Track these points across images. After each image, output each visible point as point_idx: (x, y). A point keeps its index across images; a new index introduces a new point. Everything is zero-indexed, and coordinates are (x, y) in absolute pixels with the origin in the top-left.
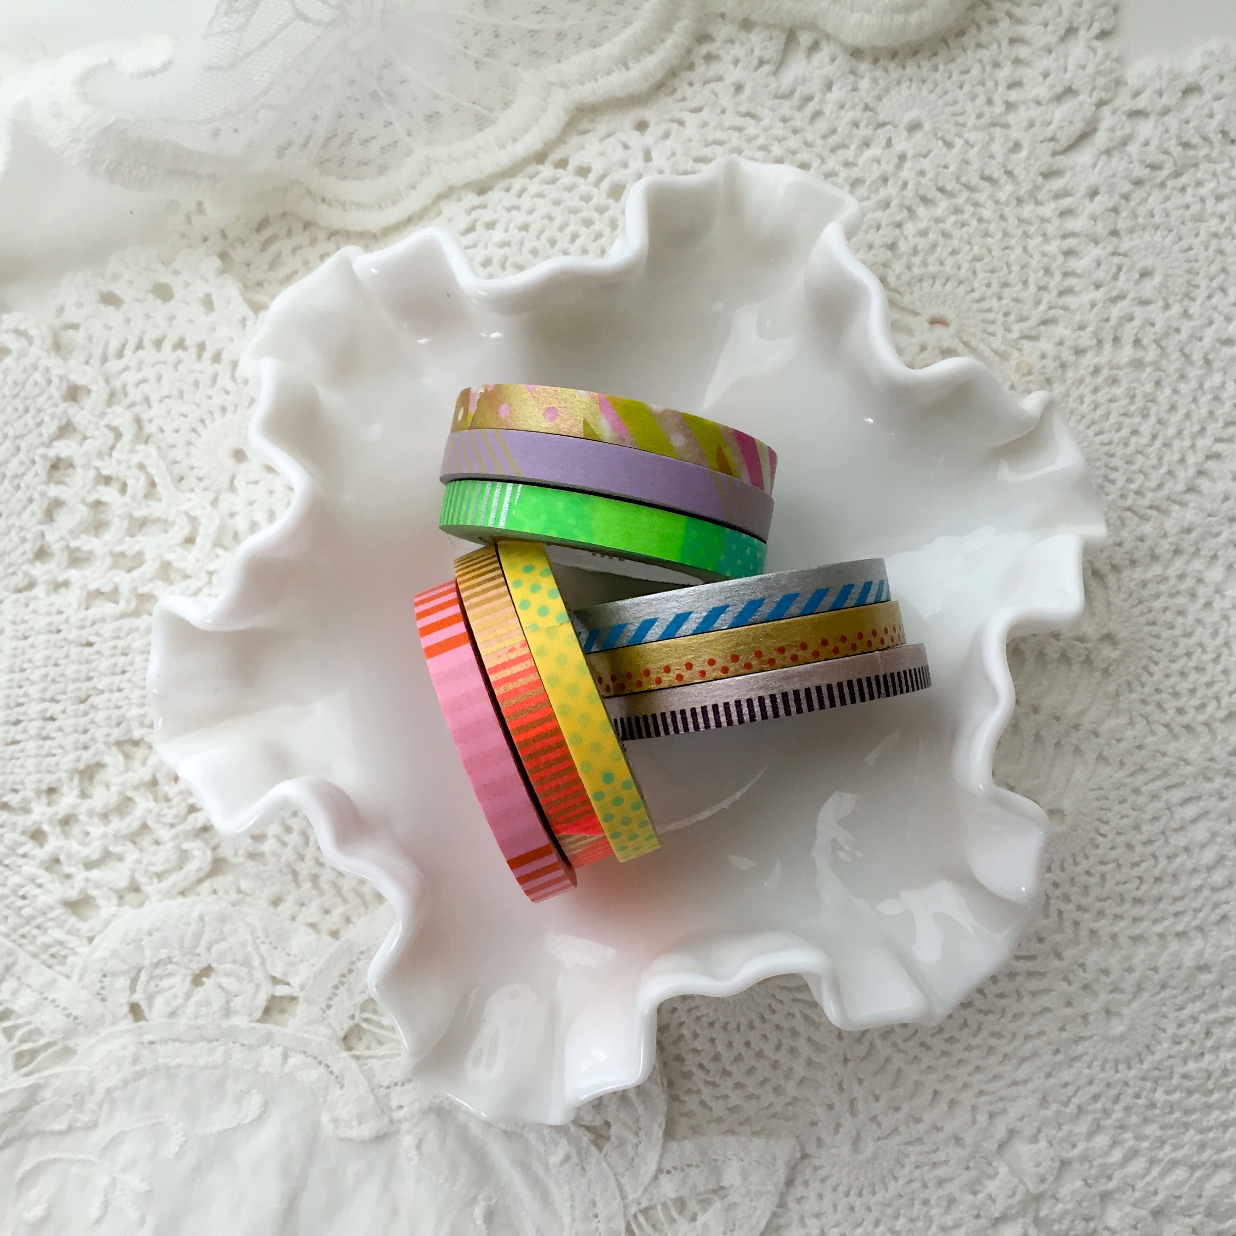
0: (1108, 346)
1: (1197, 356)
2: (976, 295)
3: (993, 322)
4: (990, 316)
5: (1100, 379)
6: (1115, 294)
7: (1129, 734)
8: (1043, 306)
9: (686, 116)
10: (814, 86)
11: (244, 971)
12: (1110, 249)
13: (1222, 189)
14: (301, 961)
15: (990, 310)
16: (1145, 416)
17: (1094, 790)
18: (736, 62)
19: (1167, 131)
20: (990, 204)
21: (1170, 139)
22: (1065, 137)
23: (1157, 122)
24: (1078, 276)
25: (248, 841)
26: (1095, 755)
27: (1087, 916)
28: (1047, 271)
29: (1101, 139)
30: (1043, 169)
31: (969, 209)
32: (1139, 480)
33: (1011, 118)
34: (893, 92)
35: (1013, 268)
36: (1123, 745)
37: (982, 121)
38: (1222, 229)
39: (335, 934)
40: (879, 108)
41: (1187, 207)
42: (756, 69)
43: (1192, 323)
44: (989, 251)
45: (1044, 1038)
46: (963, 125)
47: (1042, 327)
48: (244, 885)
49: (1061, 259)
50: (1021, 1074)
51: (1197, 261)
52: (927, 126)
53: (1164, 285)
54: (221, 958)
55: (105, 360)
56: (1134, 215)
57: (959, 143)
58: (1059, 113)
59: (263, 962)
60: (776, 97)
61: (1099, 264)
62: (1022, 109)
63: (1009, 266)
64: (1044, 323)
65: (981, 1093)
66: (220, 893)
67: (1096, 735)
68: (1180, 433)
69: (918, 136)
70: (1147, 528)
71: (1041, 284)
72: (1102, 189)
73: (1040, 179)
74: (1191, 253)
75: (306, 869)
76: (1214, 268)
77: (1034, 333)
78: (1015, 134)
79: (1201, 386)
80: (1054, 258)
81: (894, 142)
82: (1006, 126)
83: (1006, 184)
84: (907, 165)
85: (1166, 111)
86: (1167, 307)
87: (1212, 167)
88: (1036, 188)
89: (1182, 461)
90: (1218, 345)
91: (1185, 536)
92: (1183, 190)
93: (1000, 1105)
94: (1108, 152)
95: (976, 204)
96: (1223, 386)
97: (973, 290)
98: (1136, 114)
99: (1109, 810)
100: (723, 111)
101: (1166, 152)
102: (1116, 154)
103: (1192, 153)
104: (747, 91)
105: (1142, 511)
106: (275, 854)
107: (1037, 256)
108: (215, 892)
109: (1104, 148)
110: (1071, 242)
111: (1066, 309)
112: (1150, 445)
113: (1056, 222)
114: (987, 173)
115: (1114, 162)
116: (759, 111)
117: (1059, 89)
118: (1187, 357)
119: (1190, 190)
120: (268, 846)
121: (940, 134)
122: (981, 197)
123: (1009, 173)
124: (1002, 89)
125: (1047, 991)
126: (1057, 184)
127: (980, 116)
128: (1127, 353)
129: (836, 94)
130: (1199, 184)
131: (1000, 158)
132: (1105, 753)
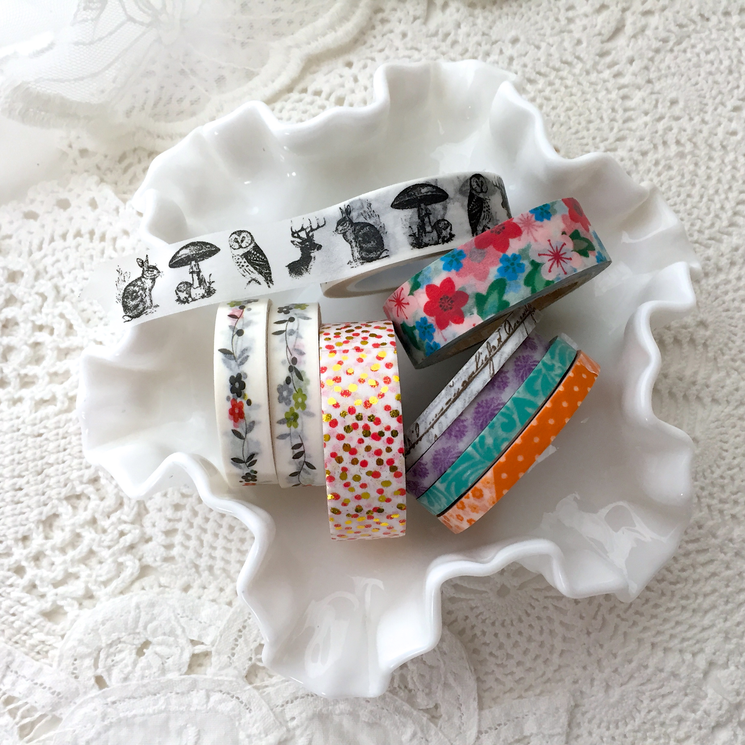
0: (661, 148)
1: (716, 145)
2: (573, 130)
3: (587, 144)
4: (584, 141)
5: (660, 167)
6: (657, 116)
7: (728, 382)
8: (615, 130)
9: (376, 55)
10: (450, 27)
11: (172, 639)
12: (649, 91)
13: (708, 47)
14: (210, 626)
15: (583, 138)
16: (694, 185)
17: (714, 422)
18: (400, 21)
19: (667, 20)
20: (570, 76)
21: (670, 23)
22: (607, 31)
23: (660, 15)
24: (633, 109)
25: (162, 549)
26: (710, 399)
27: (727, 506)
28: (613, 110)
29: (629, 30)
30: (598, 51)
31: (558, 82)
32: (698, 223)
33: (572, 27)
34: (498, 23)
35: (592, 111)
36: (725, 391)
37: (555, 31)
38: (713, 69)
39: (230, 604)
40: (492, 33)
41: (690, 60)
42: (413, 22)
43: (708, 126)
44: (576, 103)
45: (717, 594)
46: (544, 35)
47: (618, 143)
48: (163, 580)
49: (620, 101)
50: (706, 621)
51: (703, 90)
52: (522, 38)
53: (686, 107)
54: (154, 632)
55: (30, 253)
56: (659, 70)
57: (543, 45)
58: (600, 19)
59: (184, 631)
60: (427, 36)
61: (644, 101)
62: (577, 21)
63: (589, 111)
64: (619, 139)
65: (684, 640)
66: (147, 588)
67: (708, 386)
68: (717, 192)
69: (518, 46)
70: (710, 252)
71: (611, 117)
72: (636, 57)
73: (597, 58)
74: (698, 86)
75: (203, 562)
76: (714, 92)
77: (613, 146)
78: (577, 35)
79: (723, 162)
80: (616, 101)
81: (504, 51)
82: (570, 32)
83: (577, 63)
84: (515, 63)
85: (663, 9)
86: (691, 119)
87: (699, 36)
88: (596, 64)
89: (722, 208)
90: (728, 136)
91: (735, 253)
92: (685, 51)
93: (698, 646)
94: (634, 36)
95: (562, 79)
96: (736, 159)
97: (570, 128)
98: (647, 13)
99: (726, 433)
100: (397, 49)
101: (669, 31)
102: (639, 36)
103: (685, 29)
104: (410, 35)
105: (705, 242)
106: (182, 556)
107: (605, 102)
108: (143, 589)
109: (632, 34)
110: (625, 91)
111: (630, 130)
112: (700, 201)
113: (612, 81)
114: (564, 59)
115: (640, 42)
116: (419, 46)
117: (597, 6)
118: (710, 146)
119: (689, 50)
120: (175, 552)
121: (531, 42)
122: (564, 73)
123: (578, 58)
124: (563, 11)
125: (711, 561)
126: (608, 59)
127: (553, 28)
128: (673, 149)
129: (464, 29)
130: (693, 46)
131: (570, 49)
132: (716, 397)
